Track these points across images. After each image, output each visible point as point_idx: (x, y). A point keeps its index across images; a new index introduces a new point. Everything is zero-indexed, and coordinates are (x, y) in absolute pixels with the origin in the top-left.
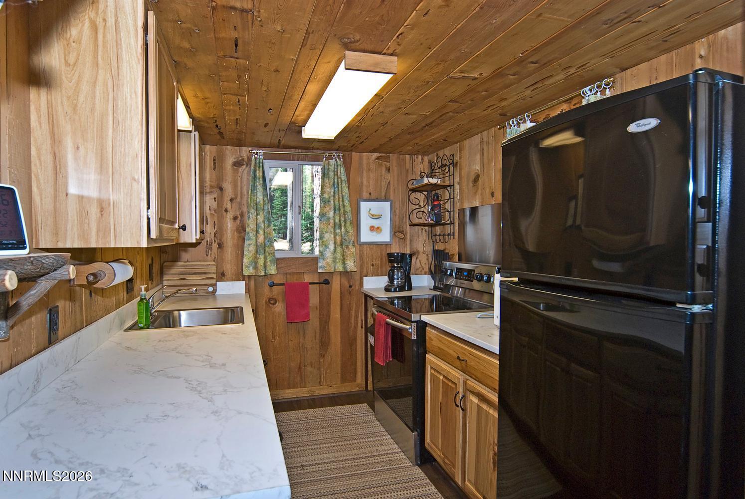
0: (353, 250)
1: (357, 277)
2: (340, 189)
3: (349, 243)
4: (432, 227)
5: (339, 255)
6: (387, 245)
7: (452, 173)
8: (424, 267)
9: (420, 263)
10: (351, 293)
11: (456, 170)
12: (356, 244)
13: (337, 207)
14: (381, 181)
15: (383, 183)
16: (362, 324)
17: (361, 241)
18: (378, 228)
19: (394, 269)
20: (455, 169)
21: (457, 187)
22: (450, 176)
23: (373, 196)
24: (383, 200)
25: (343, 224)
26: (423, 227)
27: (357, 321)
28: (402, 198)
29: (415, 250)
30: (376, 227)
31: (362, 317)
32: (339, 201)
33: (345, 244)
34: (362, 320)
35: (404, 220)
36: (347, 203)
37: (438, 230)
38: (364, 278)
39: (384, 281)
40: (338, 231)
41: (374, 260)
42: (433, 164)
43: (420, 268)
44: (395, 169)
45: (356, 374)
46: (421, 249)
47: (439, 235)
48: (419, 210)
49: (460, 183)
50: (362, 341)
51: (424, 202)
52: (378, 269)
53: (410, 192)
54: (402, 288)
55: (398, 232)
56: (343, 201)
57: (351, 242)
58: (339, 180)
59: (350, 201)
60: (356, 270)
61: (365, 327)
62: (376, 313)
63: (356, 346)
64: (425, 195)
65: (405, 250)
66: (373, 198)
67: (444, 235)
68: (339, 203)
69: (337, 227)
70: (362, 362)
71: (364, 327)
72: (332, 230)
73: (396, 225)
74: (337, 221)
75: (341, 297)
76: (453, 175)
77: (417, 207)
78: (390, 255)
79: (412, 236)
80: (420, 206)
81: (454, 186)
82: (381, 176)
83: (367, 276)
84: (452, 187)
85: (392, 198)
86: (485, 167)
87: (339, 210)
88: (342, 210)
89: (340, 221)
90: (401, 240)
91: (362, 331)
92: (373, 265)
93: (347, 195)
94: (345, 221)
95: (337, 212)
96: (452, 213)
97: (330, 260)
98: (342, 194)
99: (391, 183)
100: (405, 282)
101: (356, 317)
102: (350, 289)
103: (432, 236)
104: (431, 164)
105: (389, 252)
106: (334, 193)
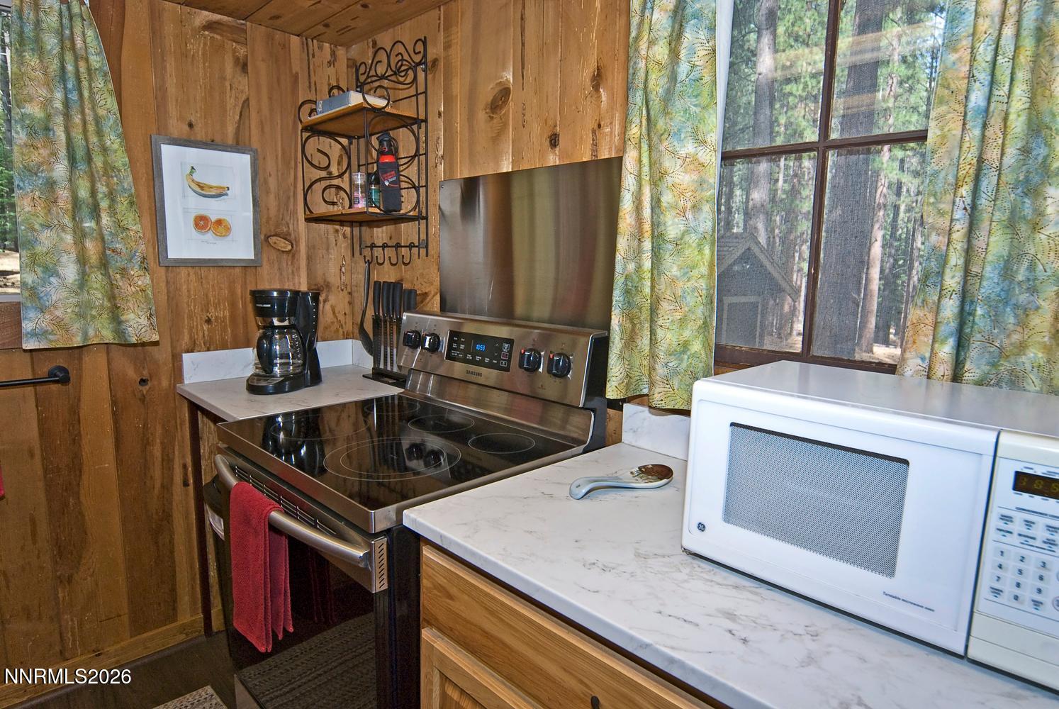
0: (145, 281)
1: (162, 355)
2: (86, 94)
3: (130, 260)
4: (360, 226)
5: (97, 296)
6: (247, 267)
7: (421, 89)
8: (343, 322)
9: (334, 313)
10: (147, 398)
11: (434, 78)
12: (152, 264)
13: (80, 153)
14: (223, 93)
15: (230, 102)
16: (185, 475)
17: (170, 256)
18: (219, 222)
19: (273, 334)
20: (430, 77)
21: (438, 127)
22: (417, 95)
23: (200, 134)
24: (231, 147)
25: (104, 204)
26: (338, 227)
27: (171, 469)
28: (283, 149)
29: (320, 281)
30: (213, 219)
31: (184, 457)
32: (85, 131)
33: (117, 262)
34: (185, 467)
35: (291, 207)
36: (113, 141)
37: (381, 234)
38: (186, 357)
39: (243, 362)
40: (89, 224)
41: (212, 309)
42: (362, 70)
43: (333, 323)
44: (261, 66)
45: (175, 601)
46: (334, 279)
47: (384, 246)
48: (328, 183)
49: (448, 115)
50: (187, 517)
51: (339, 164)
52: (224, 330)
53: (306, 135)
54: (294, 382)
55: (276, 235)
56: (99, 133)
57: (137, 259)
58: (82, 65)
59: (125, 137)
60: (156, 338)
61: (195, 482)
62: (233, 481)
63: (172, 534)
64: (343, 147)
65: (296, 281)
66: (199, 138)
67: (398, 246)
68: (87, 140)
69: (85, 211)
70: (192, 567)
71: (191, 481)
72: (67, 221)
73: (269, 219)
74: (83, 193)
75: (114, 413)
76: (425, 92)
77: (323, 174)
78: (259, 296)
79: (311, 248)
80: (330, 173)
81: (426, 121)
82: (223, 78)
83: (192, 351)
84: (423, 125)
85: (255, 144)
86: (528, 66)
87: (89, 159)
88: (98, 161)
89: (93, 193)
90: (285, 256)
91: (187, 495)
92: (208, 321)
93: (112, 118)
94: (111, 196)
95: (82, 166)
96: (422, 190)
97: (65, 312)
98: (93, 109)
99: (253, 102)
100: (304, 364)
101: (167, 461)
102: (145, 389)
103: (361, 247)
104: (357, 71)
105: (254, 289)
106: (66, 103)
